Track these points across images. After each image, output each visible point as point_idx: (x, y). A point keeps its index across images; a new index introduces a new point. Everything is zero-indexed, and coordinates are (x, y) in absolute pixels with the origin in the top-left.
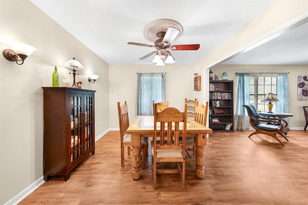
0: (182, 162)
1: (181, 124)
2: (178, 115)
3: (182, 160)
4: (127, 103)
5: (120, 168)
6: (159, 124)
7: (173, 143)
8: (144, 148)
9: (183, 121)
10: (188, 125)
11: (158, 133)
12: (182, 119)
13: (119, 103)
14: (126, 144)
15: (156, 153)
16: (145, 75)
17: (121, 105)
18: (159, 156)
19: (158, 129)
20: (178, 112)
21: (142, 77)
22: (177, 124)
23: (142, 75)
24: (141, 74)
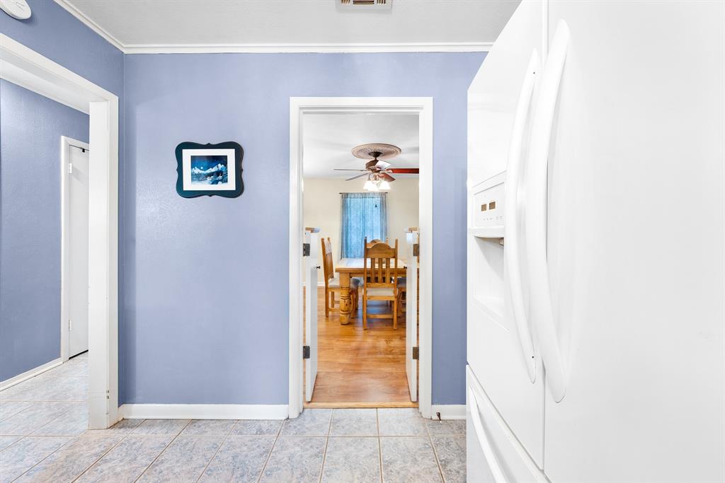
0: (393, 301)
1: (392, 261)
2: (388, 251)
3: (393, 299)
4: (331, 240)
5: (325, 317)
6: (369, 261)
7: (384, 281)
8: (353, 293)
9: (394, 257)
10: (399, 261)
11: (369, 272)
12: (393, 255)
13: (323, 240)
14: (332, 288)
15: (366, 292)
16: (353, 196)
17: (326, 241)
18: (369, 294)
19: (369, 266)
20: (389, 248)
21: (349, 199)
22: (388, 260)
23: (349, 196)
24: (347, 194)
